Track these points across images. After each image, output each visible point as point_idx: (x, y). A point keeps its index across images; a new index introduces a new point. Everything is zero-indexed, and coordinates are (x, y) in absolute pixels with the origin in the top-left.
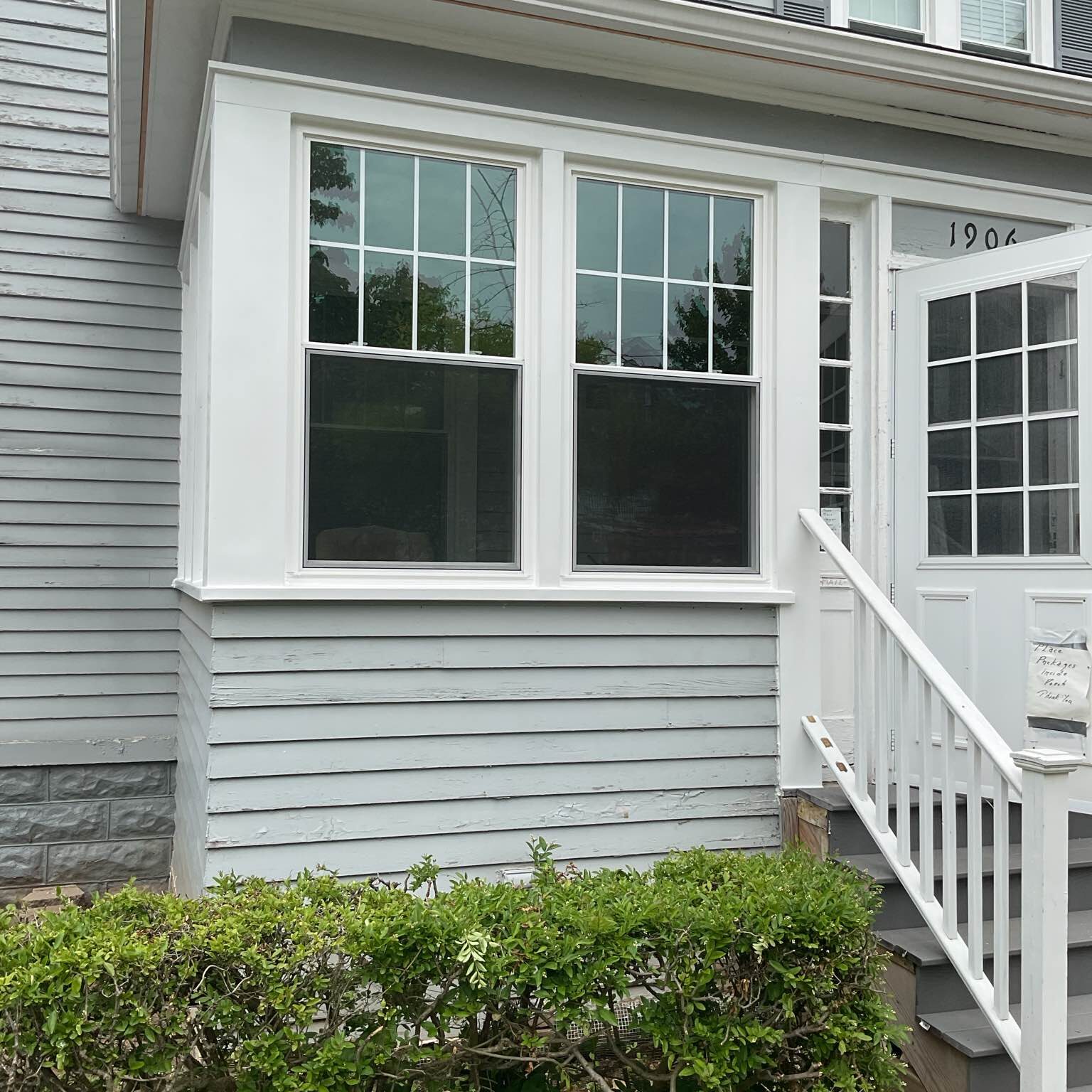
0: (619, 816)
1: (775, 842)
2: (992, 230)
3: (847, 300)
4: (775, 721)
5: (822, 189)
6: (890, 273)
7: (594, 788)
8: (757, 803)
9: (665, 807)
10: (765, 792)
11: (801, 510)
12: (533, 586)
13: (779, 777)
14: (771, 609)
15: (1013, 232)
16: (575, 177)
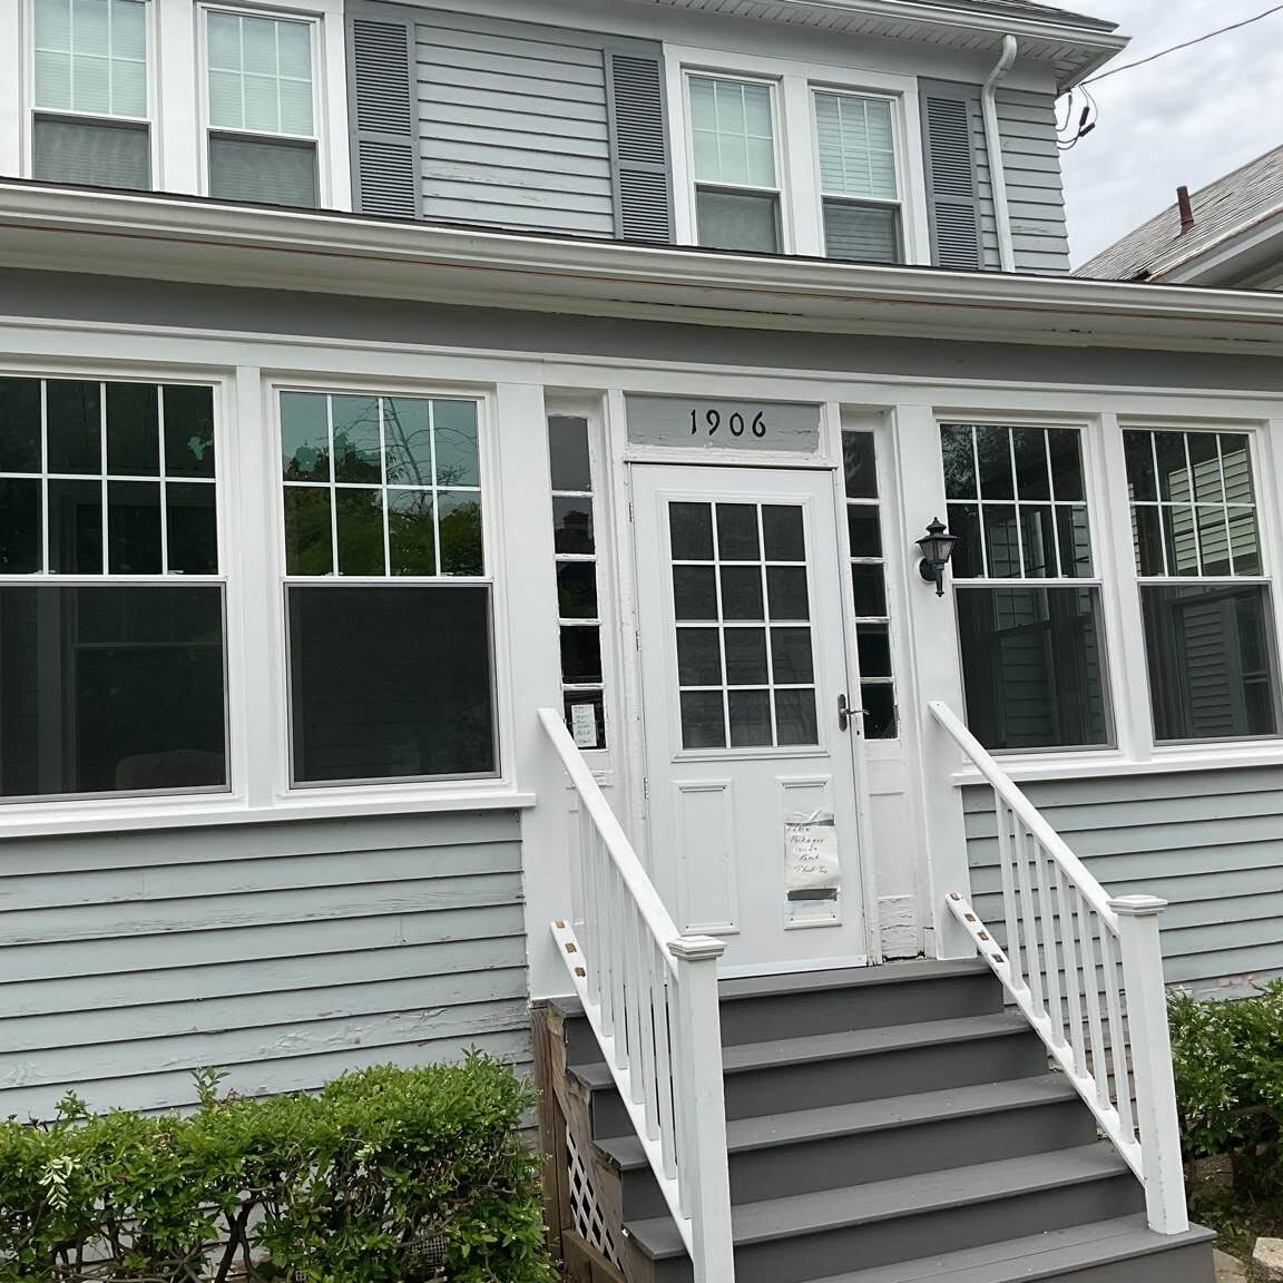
0: (350, 1042)
1: (528, 1057)
2: (736, 415)
3: (588, 494)
4: (523, 929)
5: (545, 387)
6: (625, 466)
7: (320, 1015)
8: (505, 1017)
9: (402, 1028)
10: (515, 1005)
11: (540, 710)
12: (245, 808)
13: (529, 989)
14: (513, 814)
15: (760, 415)
16: (277, 391)
